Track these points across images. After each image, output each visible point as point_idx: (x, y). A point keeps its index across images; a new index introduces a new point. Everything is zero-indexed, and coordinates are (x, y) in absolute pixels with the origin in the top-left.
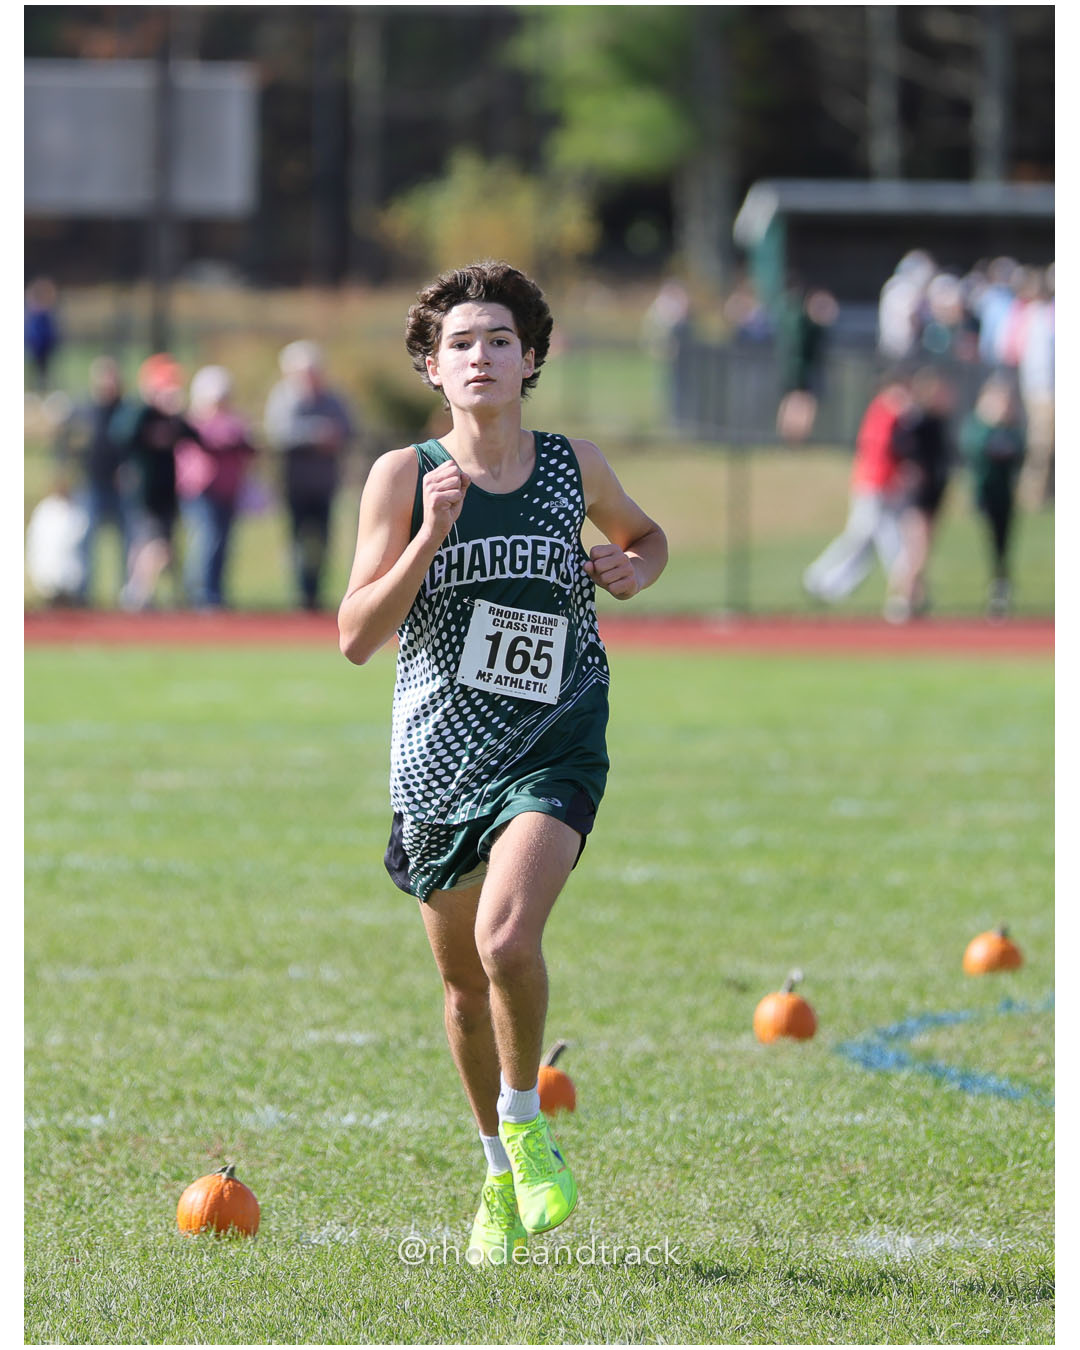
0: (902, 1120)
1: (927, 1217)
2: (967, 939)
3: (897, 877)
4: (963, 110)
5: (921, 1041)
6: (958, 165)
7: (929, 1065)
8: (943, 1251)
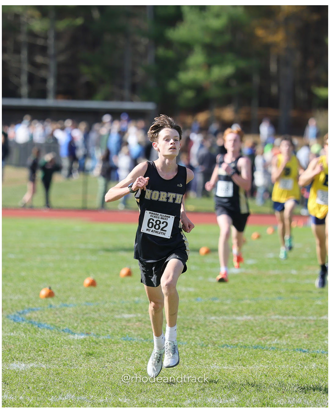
0: (23, 335)
1: (29, 359)
2: (40, 289)
3: (23, 274)
4: (44, 81)
5: (28, 315)
6: (43, 95)
7: (30, 321)
8: (32, 368)
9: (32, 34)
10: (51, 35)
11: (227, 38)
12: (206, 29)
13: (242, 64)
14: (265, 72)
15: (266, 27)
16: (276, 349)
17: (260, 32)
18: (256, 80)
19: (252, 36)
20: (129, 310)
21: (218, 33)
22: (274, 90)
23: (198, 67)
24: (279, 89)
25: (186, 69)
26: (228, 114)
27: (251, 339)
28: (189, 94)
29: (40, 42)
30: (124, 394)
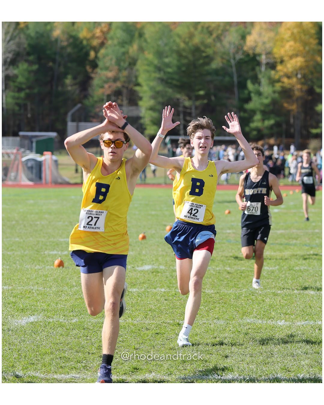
9: (185, 107)
10: (193, 108)
11: (271, 107)
12: (262, 104)
13: (278, 119)
14: (288, 123)
15: (288, 103)
16: (295, 245)
17: (286, 105)
18: (284, 126)
19: (282, 106)
20: (229, 229)
21: (267, 105)
22: (292, 130)
23: (258, 121)
24: (294, 130)
25: (253, 122)
26: (272, 141)
27: (284, 241)
28: (255, 133)
29: (188, 111)
30: (228, 266)
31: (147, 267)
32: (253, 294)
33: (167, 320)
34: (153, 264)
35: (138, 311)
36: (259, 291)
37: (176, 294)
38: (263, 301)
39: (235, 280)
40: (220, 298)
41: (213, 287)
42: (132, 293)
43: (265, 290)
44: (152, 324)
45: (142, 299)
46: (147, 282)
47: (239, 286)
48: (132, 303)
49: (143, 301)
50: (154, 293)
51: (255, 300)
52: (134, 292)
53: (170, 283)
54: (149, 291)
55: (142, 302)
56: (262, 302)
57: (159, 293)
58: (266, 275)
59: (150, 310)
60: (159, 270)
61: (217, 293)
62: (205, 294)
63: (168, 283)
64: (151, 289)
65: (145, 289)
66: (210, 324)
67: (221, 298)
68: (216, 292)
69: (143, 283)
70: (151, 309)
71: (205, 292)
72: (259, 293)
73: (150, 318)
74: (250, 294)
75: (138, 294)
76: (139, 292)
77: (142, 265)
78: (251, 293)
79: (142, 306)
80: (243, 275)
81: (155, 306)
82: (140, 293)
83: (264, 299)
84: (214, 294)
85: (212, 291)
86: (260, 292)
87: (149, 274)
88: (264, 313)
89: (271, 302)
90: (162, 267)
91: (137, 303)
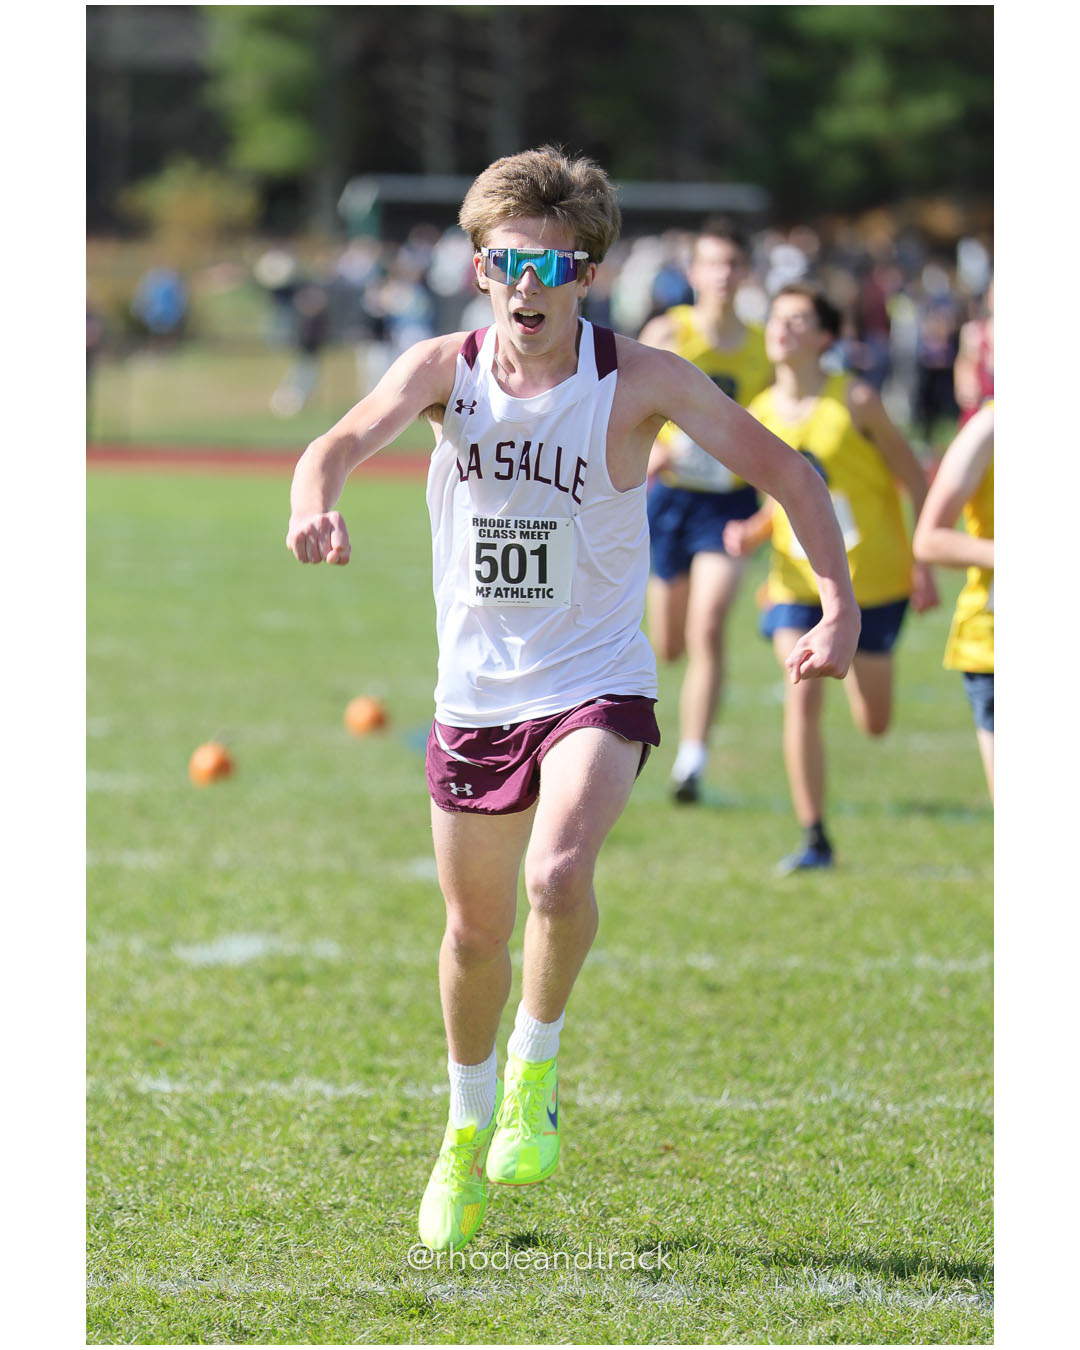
23: (870, 99)
26: (943, 216)
31: (239, 949)
32: (853, 1123)
33: (355, 1274)
34: (275, 930)
35: (187, 1216)
36: (884, 1104)
37: (404, 1115)
38: (912, 1166)
39: (748, 1033)
40: (662, 1142)
41: (617, 1075)
42: (150, 1102)
43: (919, 1099)
44: (269, 1298)
45: (212, 1143)
46: (241, 1036)
47: (769, 1073)
48: (152, 1166)
49: (213, 1152)
50: (281, 1107)
51: (864, 1158)
52: (163, 1102)
53: (373, 1048)
54: (250, 1091)
55: (210, 1163)
56: (907, 1168)
57: (310, 1108)
58: (923, 1007)
59: (254, 1214)
60: (308, 967)
61: (645, 1109)
62: (575, 1112)
63: (361, 1044)
64: (263, 1084)
65: (228, 1082)
66: (608, 1307)
67: (669, 1141)
68: (638, 1107)
69: (218, 1043)
70: (264, 1205)
71: (576, 1106)
72: (886, 1113)
73: (251, 1261)
74: (832, 1122)
75: (187, 1115)
76: (195, 1098)
77: (211, 933)
78: (841, 1113)
79: (209, 1187)
80: (790, 1001)
81: (287, 1185)
82: (198, 1108)
83: (916, 1151)
84: (625, 1114)
85: (614, 1100)
86: (889, 1107)
87: (250, 989)
88: (919, 1241)
89: (955, 1170)
90: (328, 949)
91: (180, 1167)
